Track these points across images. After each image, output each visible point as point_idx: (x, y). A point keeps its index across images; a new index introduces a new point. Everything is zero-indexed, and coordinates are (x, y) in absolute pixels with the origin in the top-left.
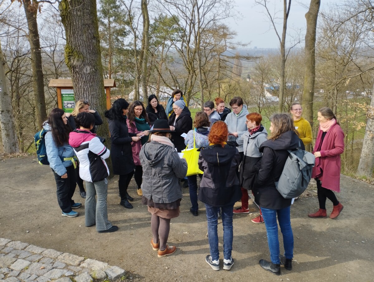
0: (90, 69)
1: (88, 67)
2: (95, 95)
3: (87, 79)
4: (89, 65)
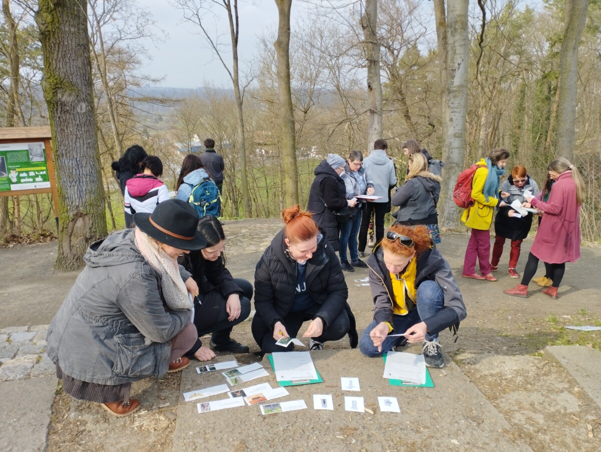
0: (86, 107)
1: (83, 104)
2: (91, 145)
3: (81, 121)
4: (85, 101)
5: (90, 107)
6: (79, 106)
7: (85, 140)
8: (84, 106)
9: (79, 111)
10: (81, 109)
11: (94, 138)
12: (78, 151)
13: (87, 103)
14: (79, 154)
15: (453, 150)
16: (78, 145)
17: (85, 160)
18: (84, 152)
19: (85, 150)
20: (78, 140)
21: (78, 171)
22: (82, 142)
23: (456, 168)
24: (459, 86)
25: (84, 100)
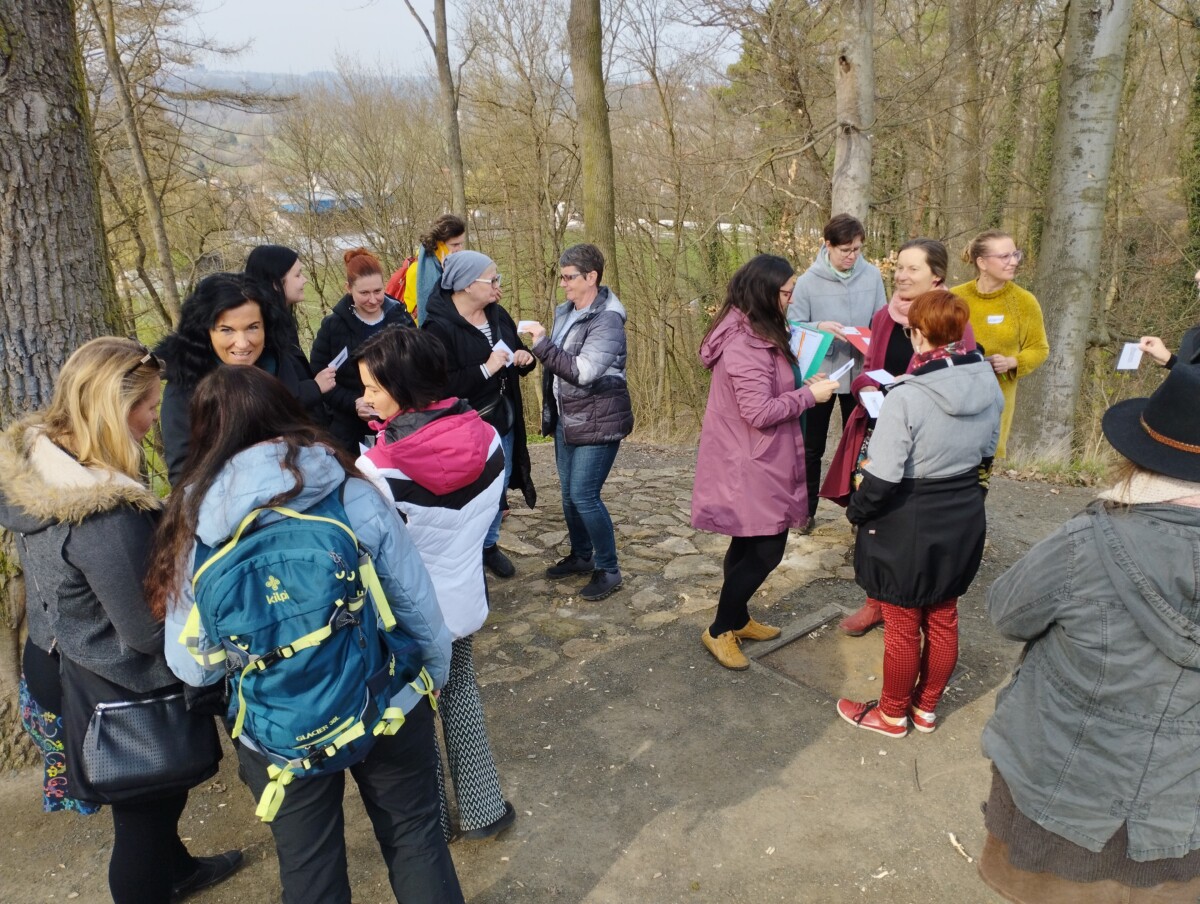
0: (51, 113)
1: (37, 96)
2: (81, 272)
3: (32, 172)
4: (42, 86)
5: (67, 113)
6: (20, 106)
7: (53, 255)
8: (40, 105)
9: (20, 128)
10: (29, 122)
11: (90, 244)
12: (28, 302)
13: (51, 93)
14: (29, 313)
15: (1077, 235)
16: (25, 276)
17: (59, 337)
18: (52, 302)
19: (56, 292)
20: (22, 255)
21: (30, 383)
22: (39, 264)
23: (1082, 284)
24: (1107, 60)
25: (41, 81)
